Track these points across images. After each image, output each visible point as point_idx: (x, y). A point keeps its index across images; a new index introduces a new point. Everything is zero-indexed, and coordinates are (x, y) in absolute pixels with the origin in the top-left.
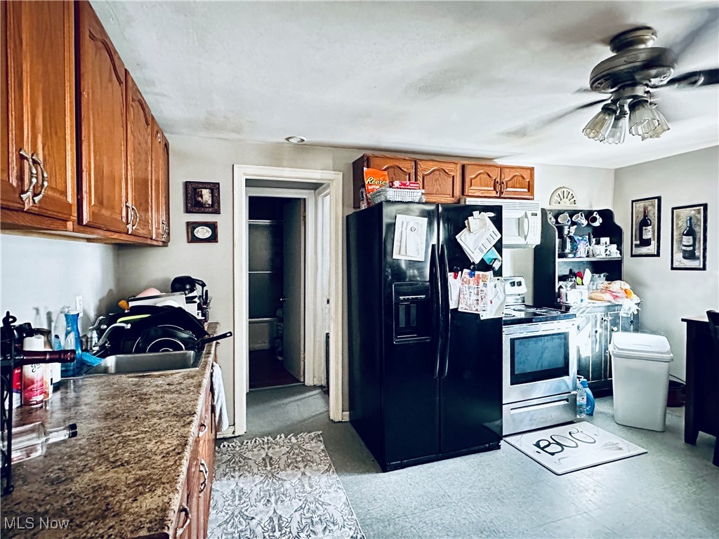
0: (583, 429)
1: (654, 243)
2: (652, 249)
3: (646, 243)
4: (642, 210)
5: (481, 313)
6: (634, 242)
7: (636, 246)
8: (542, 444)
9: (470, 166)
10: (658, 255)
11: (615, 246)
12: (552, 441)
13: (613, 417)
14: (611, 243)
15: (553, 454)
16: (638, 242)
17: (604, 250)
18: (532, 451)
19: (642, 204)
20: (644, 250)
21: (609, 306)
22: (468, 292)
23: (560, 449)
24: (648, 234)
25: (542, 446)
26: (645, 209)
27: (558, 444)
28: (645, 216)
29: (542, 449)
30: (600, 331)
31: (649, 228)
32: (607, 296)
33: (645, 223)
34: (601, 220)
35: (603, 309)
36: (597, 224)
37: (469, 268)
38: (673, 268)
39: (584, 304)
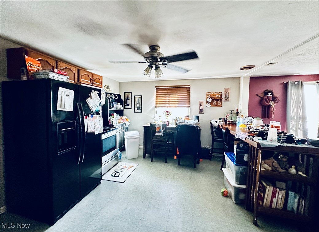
0: (121, 164)
1: (130, 105)
2: (129, 107)
3: (128, 105)
4: (127, 95)
5: (95, 132)
6: (125, 105)
7: (126, 106)
8: (113, 174)
9: (82, 70)
10: (131, 108)
11: (122, 106)
12: (116, 172)
13: (126, 157)
14: (120, 105)
15: (118, 176)
16: (126, 105)
17: (119, 107)
18: (112, 178)
19: (127, 94)
20: (128, 107)
21: (122, 124)
22: (91, 124)
23: (119, 174)
24: (129, 103)
25: (114, 175)
26: (128, 95)
27: (118, 172)
28: (128, 97)
29: (114, 176)
30: (121, 132)
31: (129, 101)
32: (122, 121)
33: (128, 99)
34: (117, 97)
35: (121, 125)
36: (117, 98)
37: (91, 114)
38: (135, 112)
39: (117, 124)
